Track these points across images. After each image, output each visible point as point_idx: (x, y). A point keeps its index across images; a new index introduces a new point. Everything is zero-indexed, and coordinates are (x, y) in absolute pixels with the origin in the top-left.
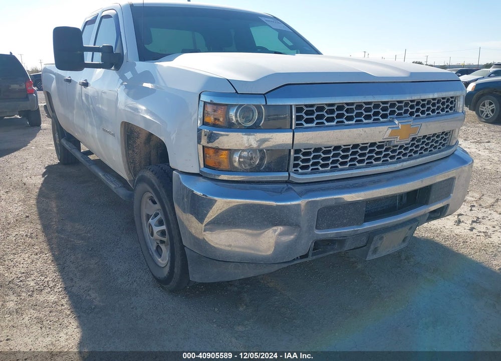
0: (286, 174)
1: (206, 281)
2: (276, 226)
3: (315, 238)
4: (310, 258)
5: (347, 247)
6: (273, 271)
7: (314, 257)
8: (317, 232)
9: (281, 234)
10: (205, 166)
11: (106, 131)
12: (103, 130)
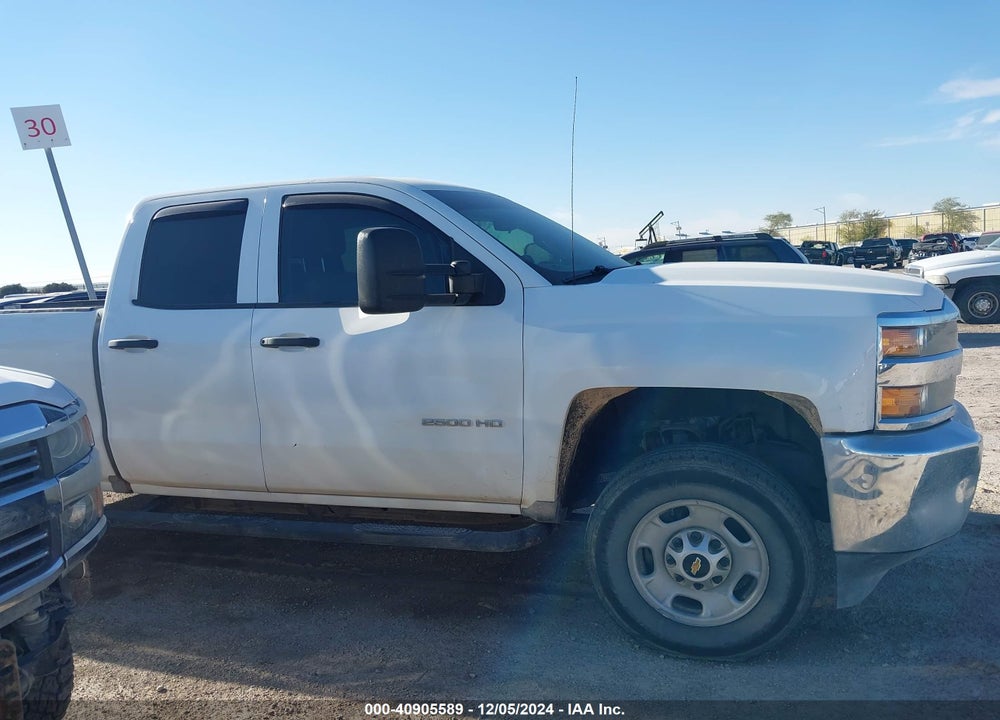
10: (883, 416)
11: (446, 423)
12: (425, 423)
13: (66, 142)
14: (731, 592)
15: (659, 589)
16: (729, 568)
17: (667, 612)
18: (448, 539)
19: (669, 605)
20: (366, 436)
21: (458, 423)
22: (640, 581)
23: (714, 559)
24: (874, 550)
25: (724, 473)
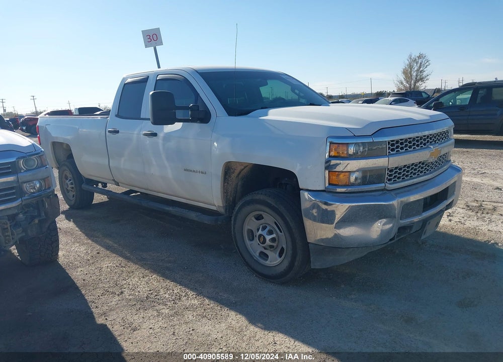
0: (383, 185)
1: (324, 267)
2: (381, 219)
3: (400, 226)
4: (396, 239)
5: (414, 230)
6: (363, 255)
7: (398, 239)
8: (401, 222)
9: (384, 224)
10: (329, 184)
11: (191, 171)
12: (185, 170)
13: (161, 44)
14: (278, 254)
15: (255, 248)
16: (277, 242)
17: (256, 258)
18: (193, 215)
19: (258, 255)
20: (170, 173)
21: (194, 171)
22: (248, 242)
23: (268, 238)
24: (322, 244)
25: (269, 201)
